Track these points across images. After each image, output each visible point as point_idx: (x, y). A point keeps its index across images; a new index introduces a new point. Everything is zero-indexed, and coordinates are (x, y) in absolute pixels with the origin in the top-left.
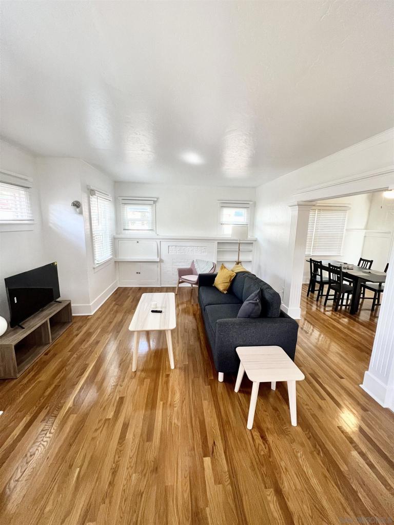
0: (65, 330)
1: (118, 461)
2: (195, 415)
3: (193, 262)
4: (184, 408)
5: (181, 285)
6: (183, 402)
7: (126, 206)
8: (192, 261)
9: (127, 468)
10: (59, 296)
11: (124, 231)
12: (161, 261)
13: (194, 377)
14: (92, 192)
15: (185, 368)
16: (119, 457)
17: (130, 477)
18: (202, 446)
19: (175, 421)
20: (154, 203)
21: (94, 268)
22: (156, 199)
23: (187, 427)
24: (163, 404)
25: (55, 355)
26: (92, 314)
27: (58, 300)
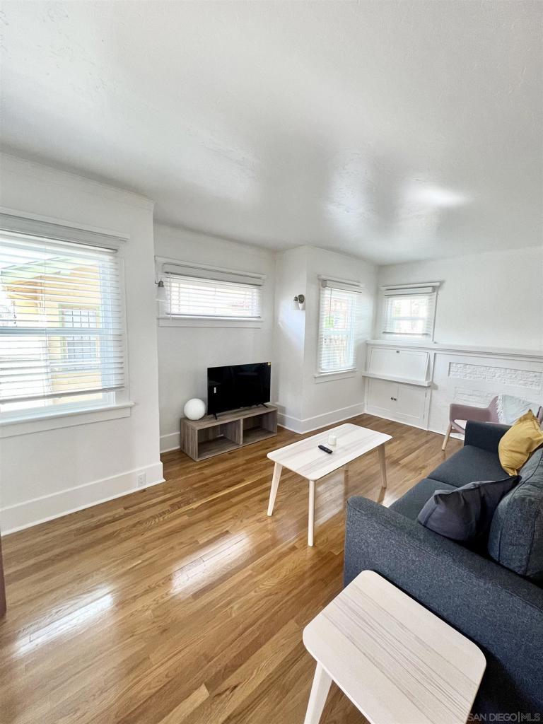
0: (264, 438)
1: (159, 586)
2: (260, 625)
3: (496, 399)
4: (262, 603)
5: (452, 435)
6: (270, 595)
7: (390, 299)
8: (494, 396)
9: (154, 600)
10: (269, 400)
11: (384, 335)
12: (432, 386)
13: (322, 580)
14: (324, 283)
15: (326, 557)
16: (163, 583)
17: (147, 610)
18: (220, 671)
19: (236, 606)
20: (434, 292)
21: (315, 378)
22: (438, 284)
23: (236, 628)
24: (250, 575)
25: (234, 457)
26: (302, 433)
27: (267, 404)
